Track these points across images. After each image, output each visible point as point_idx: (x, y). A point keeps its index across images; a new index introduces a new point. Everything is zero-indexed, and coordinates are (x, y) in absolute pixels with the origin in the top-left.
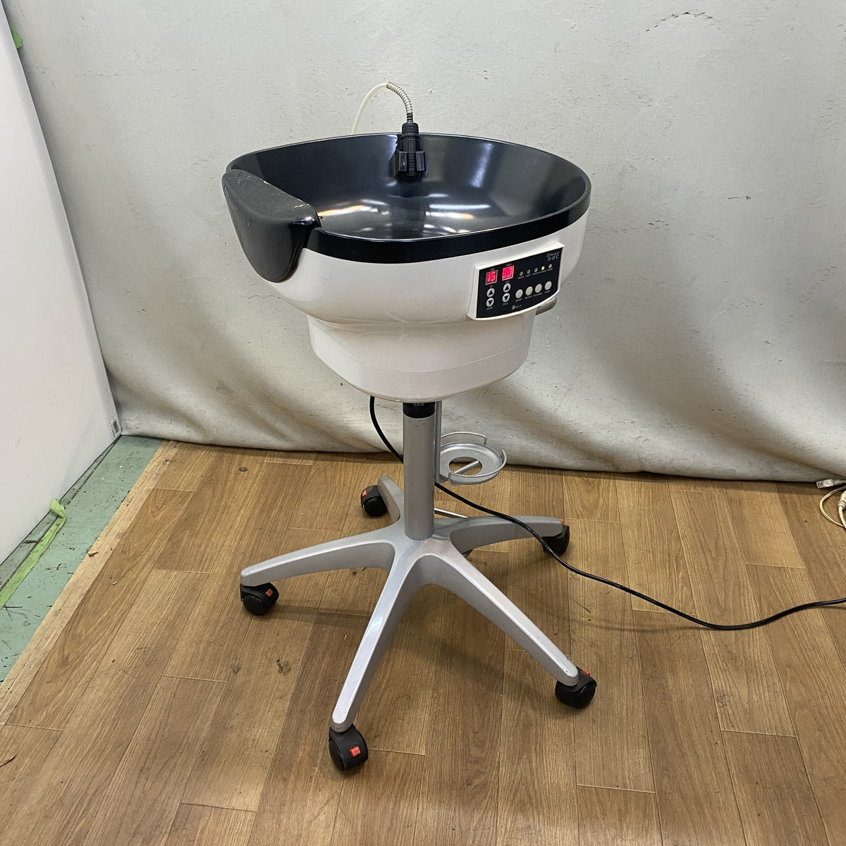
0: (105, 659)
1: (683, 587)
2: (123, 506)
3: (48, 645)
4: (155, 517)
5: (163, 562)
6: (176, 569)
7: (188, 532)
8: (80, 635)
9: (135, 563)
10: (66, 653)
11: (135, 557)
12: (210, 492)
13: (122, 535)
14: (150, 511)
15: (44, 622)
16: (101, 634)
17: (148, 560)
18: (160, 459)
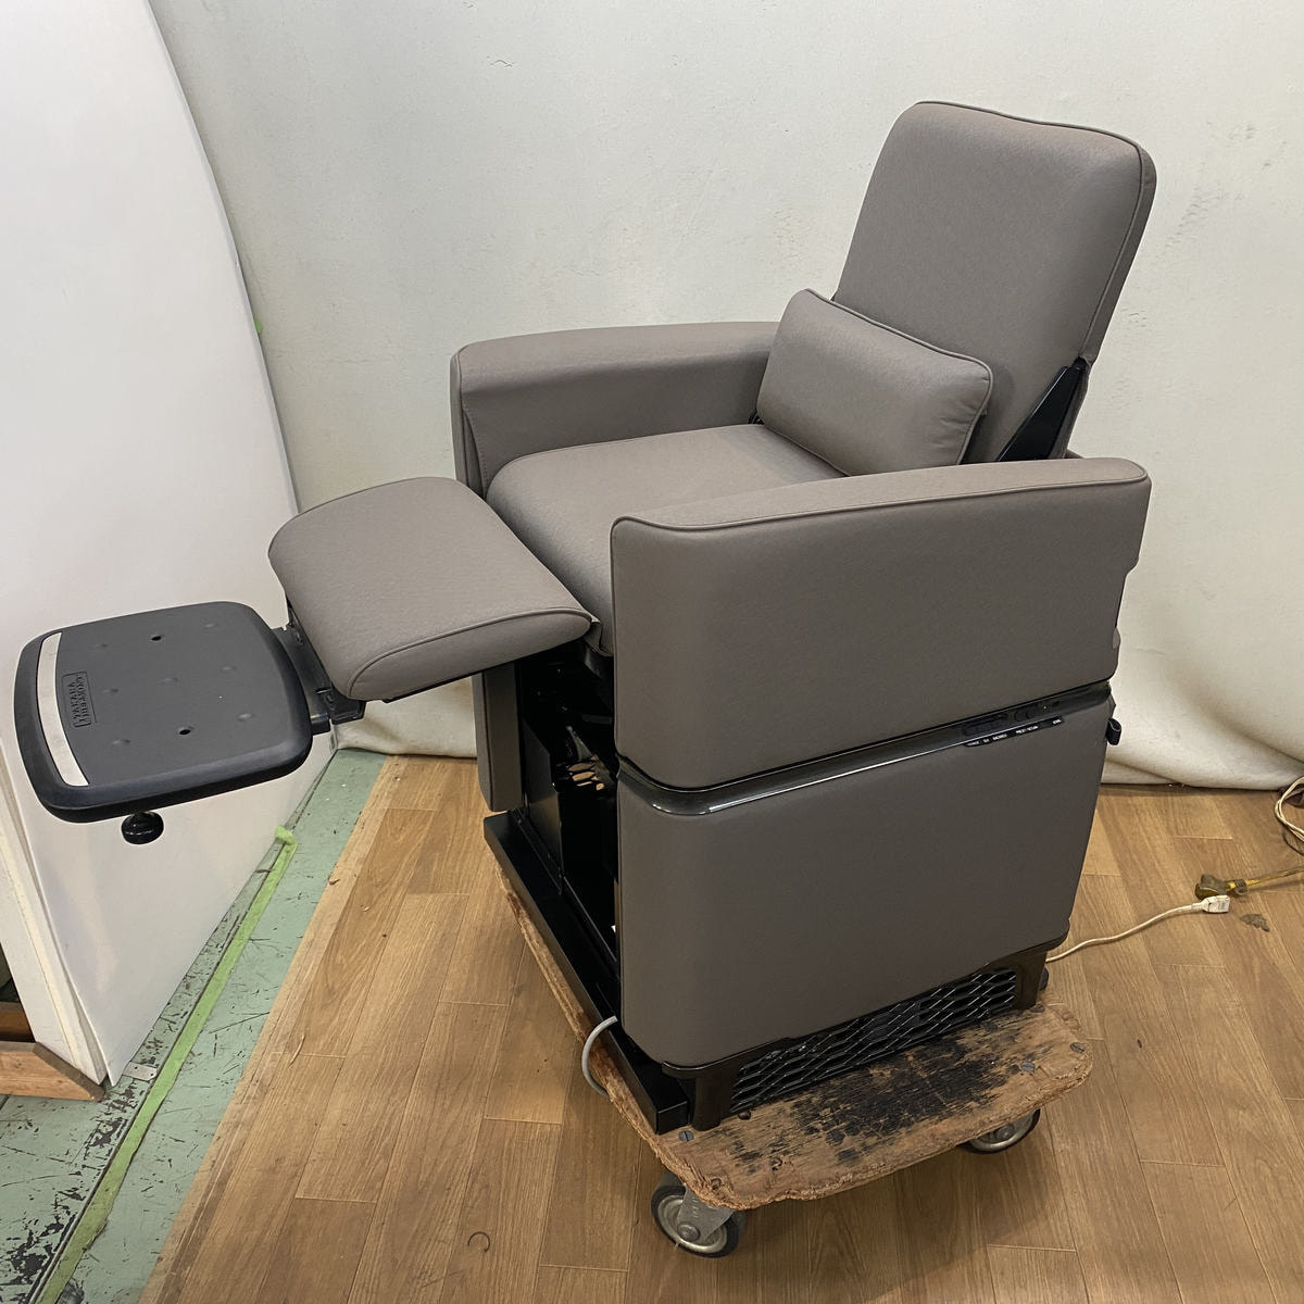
0: (373, 985)
2: (357, 828)
3: (308, 975)
4: (396, 839)
5: (418, 885)
6: (432, 892)
7: (437, 854)
8: (342, 964)
9: (384, 889)
10: (330, 982)
11: (382, 884)
12: (454, 811)
13: (363, 861)
14: (389, 833)
15: (298, 953)
16: (364, 962)
17: (399, 885)
18: (389, 775)
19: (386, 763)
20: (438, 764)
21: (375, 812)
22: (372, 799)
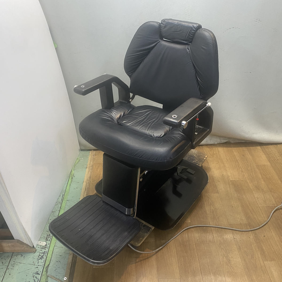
1: (241, 173)
2: (87, 169)
14: (95, 170)
18: (92, 155)
19: (90, 152)
21: (90, 164)
22: (89, 161)
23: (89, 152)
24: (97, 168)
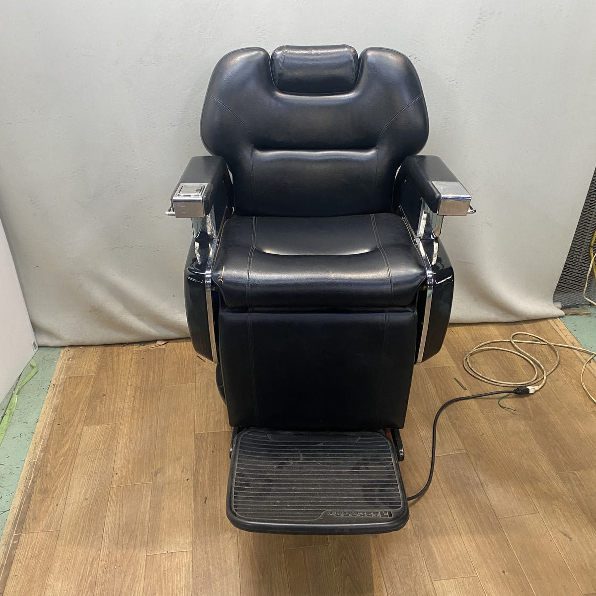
0: (71, 484)
4: (74, 394)
5: (89, 420)
6: (98, 424)
7: (99, 401)
8: (50, 474)
9: (70, 424)
10: (45, 485)
11: (69, 421)
12: (105, 374)
13: (56, 410)
14: (69, 391)
15: (23, 470)
16: (64, 471)
17: (79, 422)
18: (64, 358)
19: (62, 351)
20: (92, 349)
21: (59, 380)
22: (57, 372)
23: (60, 353)
24: (74, 388)
